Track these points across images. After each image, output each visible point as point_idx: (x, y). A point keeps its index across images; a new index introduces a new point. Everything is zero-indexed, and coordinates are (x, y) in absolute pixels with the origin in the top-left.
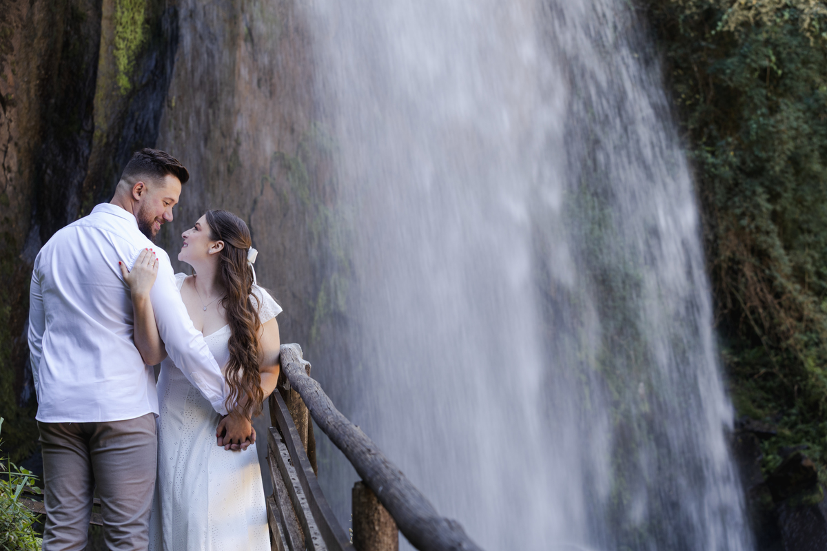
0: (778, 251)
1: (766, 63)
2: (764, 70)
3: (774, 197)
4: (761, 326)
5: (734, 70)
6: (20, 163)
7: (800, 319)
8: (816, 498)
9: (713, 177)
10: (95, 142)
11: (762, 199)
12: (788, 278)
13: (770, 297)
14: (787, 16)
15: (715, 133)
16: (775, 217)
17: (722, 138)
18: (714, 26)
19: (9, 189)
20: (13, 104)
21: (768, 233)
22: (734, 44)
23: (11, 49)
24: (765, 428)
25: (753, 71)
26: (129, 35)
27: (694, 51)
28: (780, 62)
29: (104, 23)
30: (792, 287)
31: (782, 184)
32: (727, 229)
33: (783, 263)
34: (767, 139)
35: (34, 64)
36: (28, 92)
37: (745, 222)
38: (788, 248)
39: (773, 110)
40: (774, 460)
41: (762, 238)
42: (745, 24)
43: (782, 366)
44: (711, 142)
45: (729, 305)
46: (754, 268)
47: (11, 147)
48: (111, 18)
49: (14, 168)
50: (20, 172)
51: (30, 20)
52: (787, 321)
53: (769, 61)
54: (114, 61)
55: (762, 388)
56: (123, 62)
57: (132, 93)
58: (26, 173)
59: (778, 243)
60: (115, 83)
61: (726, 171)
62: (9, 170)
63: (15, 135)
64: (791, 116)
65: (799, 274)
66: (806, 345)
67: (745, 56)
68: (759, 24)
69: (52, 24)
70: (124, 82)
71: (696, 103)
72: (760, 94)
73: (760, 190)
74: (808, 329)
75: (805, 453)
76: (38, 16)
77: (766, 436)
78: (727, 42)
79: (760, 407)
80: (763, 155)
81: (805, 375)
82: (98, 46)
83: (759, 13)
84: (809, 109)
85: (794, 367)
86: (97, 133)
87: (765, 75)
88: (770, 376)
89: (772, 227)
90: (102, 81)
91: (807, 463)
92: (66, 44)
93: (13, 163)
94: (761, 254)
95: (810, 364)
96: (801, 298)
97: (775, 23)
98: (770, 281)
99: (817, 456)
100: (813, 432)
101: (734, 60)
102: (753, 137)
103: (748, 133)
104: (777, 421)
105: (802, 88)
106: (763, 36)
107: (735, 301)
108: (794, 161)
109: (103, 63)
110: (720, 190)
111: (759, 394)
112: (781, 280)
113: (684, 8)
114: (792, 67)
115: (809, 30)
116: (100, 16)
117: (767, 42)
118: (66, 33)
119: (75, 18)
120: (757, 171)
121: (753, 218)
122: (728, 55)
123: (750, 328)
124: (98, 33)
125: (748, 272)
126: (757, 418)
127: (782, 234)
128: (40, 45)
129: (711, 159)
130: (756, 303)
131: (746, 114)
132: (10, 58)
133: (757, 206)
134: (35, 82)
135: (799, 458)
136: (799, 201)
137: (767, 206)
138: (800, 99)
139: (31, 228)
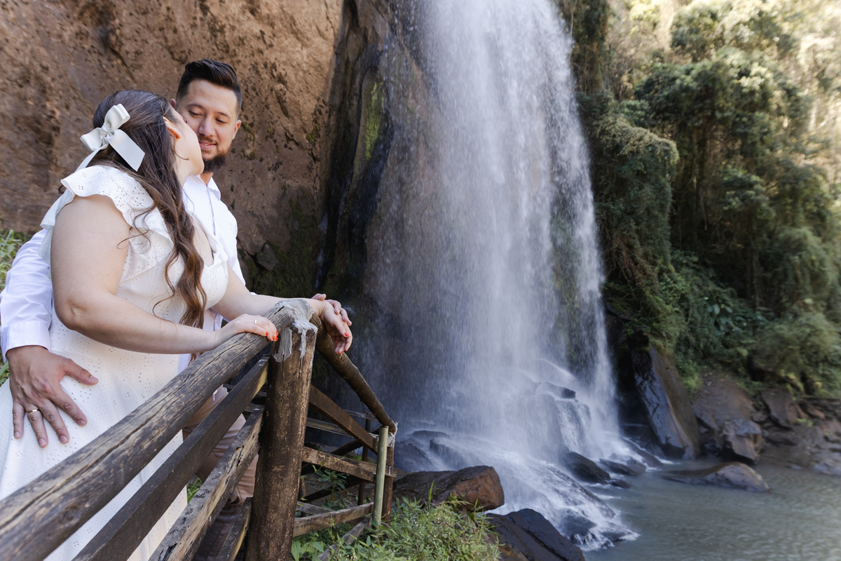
0: (637, 244)
1: (639, 168)
2: (638, 171)
3: (637, 224)
4: (628, 276)
5: (626, 172)
6: (321, 186)
7: (645, 274)
8: (648, 349)
9: (613, 215)
10: (354, 179)
11: (633, 225)
12: (641, 257)
13: (633, 265)
14: (650, 149)
15: (615, 196)
16: (637, 231)
17: (619, 198)
18: (619, 152)
19: (315, 197)
20: (319, 160)
21: (634, 238)
22: (627, 160)
23: (319, 136)
24: (627, 318)
25: (634, 171)
26: (371, 135)
27: (609, 162)
28: (645, 169)
29: (361, 128)
30: (642, 261)
31: (641, 218)
32: (617, 236)
33: (640, 250)
34: (638, 199)
35: (329, 144)
36: (326, 155)
37: (625, 233)
38: (642, 245)
39: (641, 188)
40: (630, 331)
41: (632, 240)
42: (632, 152)
43: (636, 293)
44: (613, 200)
45: (615, 267)
46: (627, 252)
47: (317, 179)
48: (364, 126)
49: (318, 188)
50: (321, 190)
51: (328, 124)
52: (639, 275)
53: (641, 167)
54: (364, 145)
55: (626, 301)
56: (368, 146)
57: (371, 160)
58: (324, 190)
59: (638, 242)
60: (364, 154)
61: (618, 212)
62: (316, 189)
63: (319, 174)
64: (648, 189)
65: (646, 256)
66: (647, 285)
67: (631, 165)
68: (638, 152)
69: (338, 127)
70: (368, 154)
71: (608, 184)
72: (636, 181)
73: (632, 220)
74: (648, 279)
75: (644, 330)
76: (332, 123)
77: (627, 321)
78: (623, 159)
79: (625, 309)
80: (635, 206)
81: (645, 298)
82: (357, 138)
83: (638, 148)
84: (656, 188)
85: (640, 293)
86: (355, 175)
87: (639, 173)
88: (630, 296)
89: (636, 236)
90: (358, 153)
91: (645, 334)
92: (344, 137)
93: (318, 186)
94: (630, 247)
95: (648, 293)
96: (646, 266)
97: (645, 152)
98: (633, 258)
99: (649, 331)
100: (647, 321)
101: (627, 167)
102: (632, 199)
103: (629, 197)
104: (632, 315)
105: (653, 179)
106: (639, 157)
107: (617, 265)
108: (648, 210)
109: (359, 145)
110: (615, 220)
111: (625, 304)
112: (638, 258)
113: (606, 145)
114: (651, 170)
115: (659, 155)
116: (359, 124)
117: (641, 160)
118: (345, 132)
119: (348, 126)
120: (631, 213)
121: (628, 232)
122: (623, 164)
123: (622, 276)
124: (358, 132)
125: (624, 253)
126: (624, 313)
127: (640, 239)
128: (333, 136)
129: (612, 207)
130: (627, 267)
131: (630, 189)
132: (318, 140)
133: (631, 227)
134: (329, 152)
135: (641, 332)
136: (648, 226)
137: (634, 227)
138: (653, 184)
139: (324, 215)
